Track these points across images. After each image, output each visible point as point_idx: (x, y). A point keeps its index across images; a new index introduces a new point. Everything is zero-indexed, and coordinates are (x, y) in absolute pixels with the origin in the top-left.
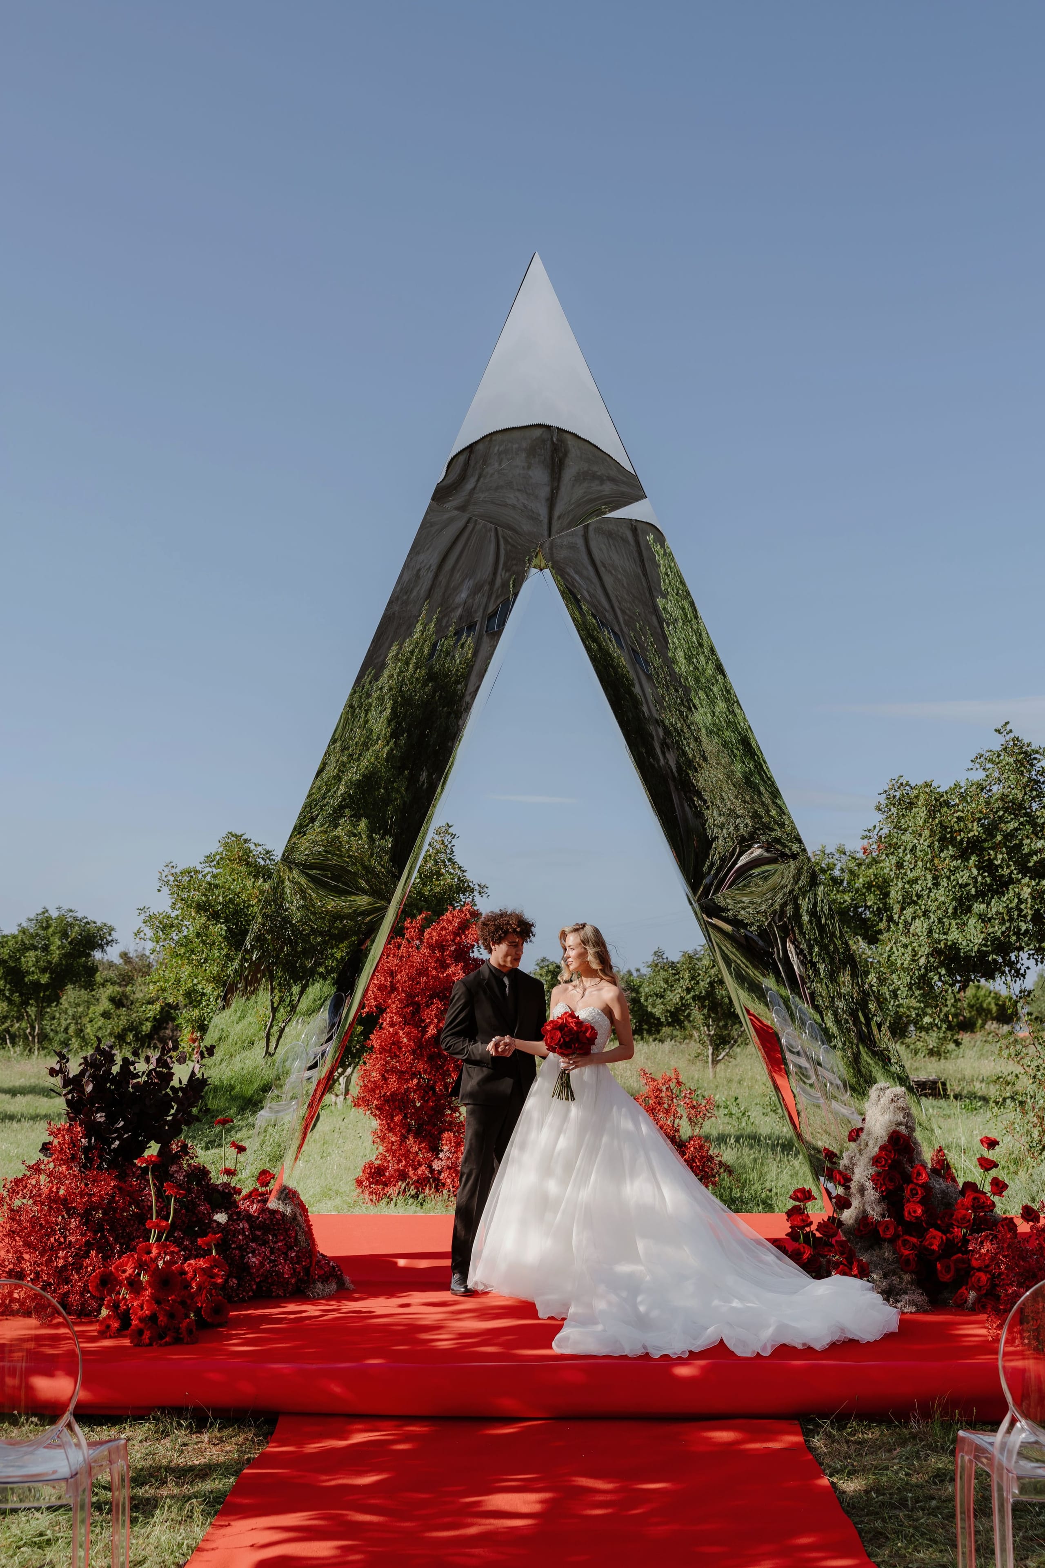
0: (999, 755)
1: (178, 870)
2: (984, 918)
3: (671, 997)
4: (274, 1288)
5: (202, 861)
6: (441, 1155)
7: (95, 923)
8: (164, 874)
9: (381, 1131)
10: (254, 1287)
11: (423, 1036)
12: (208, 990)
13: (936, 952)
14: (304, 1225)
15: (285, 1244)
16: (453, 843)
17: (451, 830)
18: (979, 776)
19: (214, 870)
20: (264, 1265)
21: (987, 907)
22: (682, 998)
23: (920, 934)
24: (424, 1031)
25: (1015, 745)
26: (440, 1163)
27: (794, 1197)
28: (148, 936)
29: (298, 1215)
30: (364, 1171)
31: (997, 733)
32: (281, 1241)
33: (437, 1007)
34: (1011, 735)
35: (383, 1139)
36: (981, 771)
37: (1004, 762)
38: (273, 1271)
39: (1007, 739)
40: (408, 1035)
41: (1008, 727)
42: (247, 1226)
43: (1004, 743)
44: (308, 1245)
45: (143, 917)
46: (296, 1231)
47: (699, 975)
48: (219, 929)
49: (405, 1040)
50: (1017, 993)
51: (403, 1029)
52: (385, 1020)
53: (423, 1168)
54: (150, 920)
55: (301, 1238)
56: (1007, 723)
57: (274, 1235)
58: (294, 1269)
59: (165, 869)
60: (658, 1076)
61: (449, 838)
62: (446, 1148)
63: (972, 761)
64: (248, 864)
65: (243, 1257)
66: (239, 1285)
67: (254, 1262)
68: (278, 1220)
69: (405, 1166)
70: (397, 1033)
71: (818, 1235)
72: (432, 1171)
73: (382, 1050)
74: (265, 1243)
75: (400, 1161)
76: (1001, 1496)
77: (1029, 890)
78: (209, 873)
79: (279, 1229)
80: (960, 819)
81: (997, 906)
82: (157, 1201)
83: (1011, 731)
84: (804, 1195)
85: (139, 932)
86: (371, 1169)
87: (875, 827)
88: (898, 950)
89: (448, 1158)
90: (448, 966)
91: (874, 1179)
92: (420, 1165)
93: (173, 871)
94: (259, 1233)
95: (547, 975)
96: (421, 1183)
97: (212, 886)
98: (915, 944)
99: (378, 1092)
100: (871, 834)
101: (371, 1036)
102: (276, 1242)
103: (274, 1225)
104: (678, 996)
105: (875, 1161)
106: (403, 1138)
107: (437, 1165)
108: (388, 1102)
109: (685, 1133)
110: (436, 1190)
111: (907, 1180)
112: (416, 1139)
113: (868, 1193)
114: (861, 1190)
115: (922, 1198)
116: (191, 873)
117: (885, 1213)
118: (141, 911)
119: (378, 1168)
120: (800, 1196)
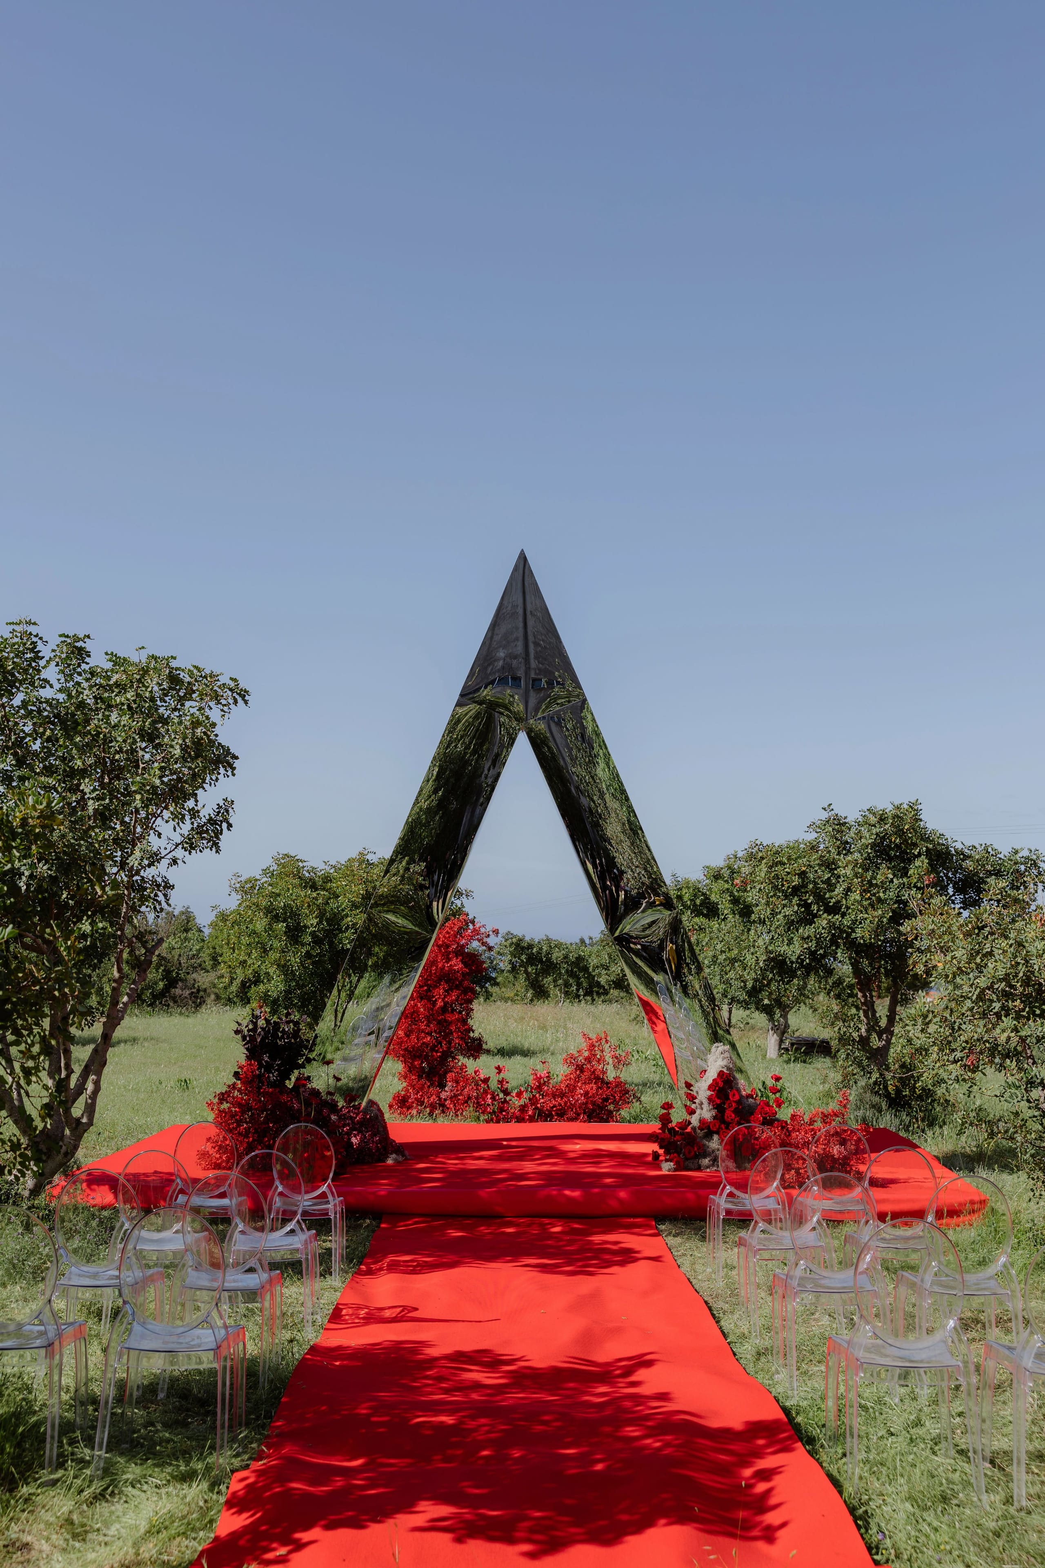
0: (823, 825)
1: (243, 879)
4: (367, 1158)
5: (259, 872)
6: (446, 1088)
9: (404, 1072)
13: (769, 960)
15: (372, 1133)
18: (811, 836)
19: (270, 880)
24: (434, 1003)
25: (835, 818)
26: (445, 1093)
27: (663, 1107)
30: (394, 1099)
31: (823, 810)
32: (370, 1131)
34: (833, 812)
35: (405, 1077)
36: (813, 834)
37: (826, 830)
38: (366, 1149)
39: (830, 814)
40: (424, 1006)
41: (832, 807)
43: (828, 817)
44: (385, 1134)
48: (281, 926)
53: (434, 1097)
56: (831, 804)
58: (378, 1147)
59: (232, 880)
60: (593, 1036)
62: (449, 1084)
63: (808, 826)
64: (300, 877)
66: (347, 1155)
67: (356, 1142)
69: (422, 1096)
70: (416, 1005)
72: (440, 1099)
75: (418, 1092)
78: (266, 882)
80: (788, 873)
81: (809, 931)
83: (833, 809)
84: (669, 1107)
86: (400, 1095)
89: (452, 1091)
91: (710, 1099)
92: (432, 1095)
93: (239, 879)
94: (357, 1127)
95: (511, 946)
96: (433, 1107)
97: (271, 893)
99: (402, 1045)
102: (367, 1132)
103: (365, 1122)
105: (710, 1088)
106: (420, 1077)
107: (443, 1095)
108: (410, 1052)
109: (611, 1075)
110: (443, 1112)
111: (727, 1098)
112: (429, 1078)
113: (706, 1106)
114: (701, 1104)
115: (735, 1109)
116: (252, 881)
117: (715, 1118)
118: (214, 908)
119: (404, 1097)
120: (666, 1106)
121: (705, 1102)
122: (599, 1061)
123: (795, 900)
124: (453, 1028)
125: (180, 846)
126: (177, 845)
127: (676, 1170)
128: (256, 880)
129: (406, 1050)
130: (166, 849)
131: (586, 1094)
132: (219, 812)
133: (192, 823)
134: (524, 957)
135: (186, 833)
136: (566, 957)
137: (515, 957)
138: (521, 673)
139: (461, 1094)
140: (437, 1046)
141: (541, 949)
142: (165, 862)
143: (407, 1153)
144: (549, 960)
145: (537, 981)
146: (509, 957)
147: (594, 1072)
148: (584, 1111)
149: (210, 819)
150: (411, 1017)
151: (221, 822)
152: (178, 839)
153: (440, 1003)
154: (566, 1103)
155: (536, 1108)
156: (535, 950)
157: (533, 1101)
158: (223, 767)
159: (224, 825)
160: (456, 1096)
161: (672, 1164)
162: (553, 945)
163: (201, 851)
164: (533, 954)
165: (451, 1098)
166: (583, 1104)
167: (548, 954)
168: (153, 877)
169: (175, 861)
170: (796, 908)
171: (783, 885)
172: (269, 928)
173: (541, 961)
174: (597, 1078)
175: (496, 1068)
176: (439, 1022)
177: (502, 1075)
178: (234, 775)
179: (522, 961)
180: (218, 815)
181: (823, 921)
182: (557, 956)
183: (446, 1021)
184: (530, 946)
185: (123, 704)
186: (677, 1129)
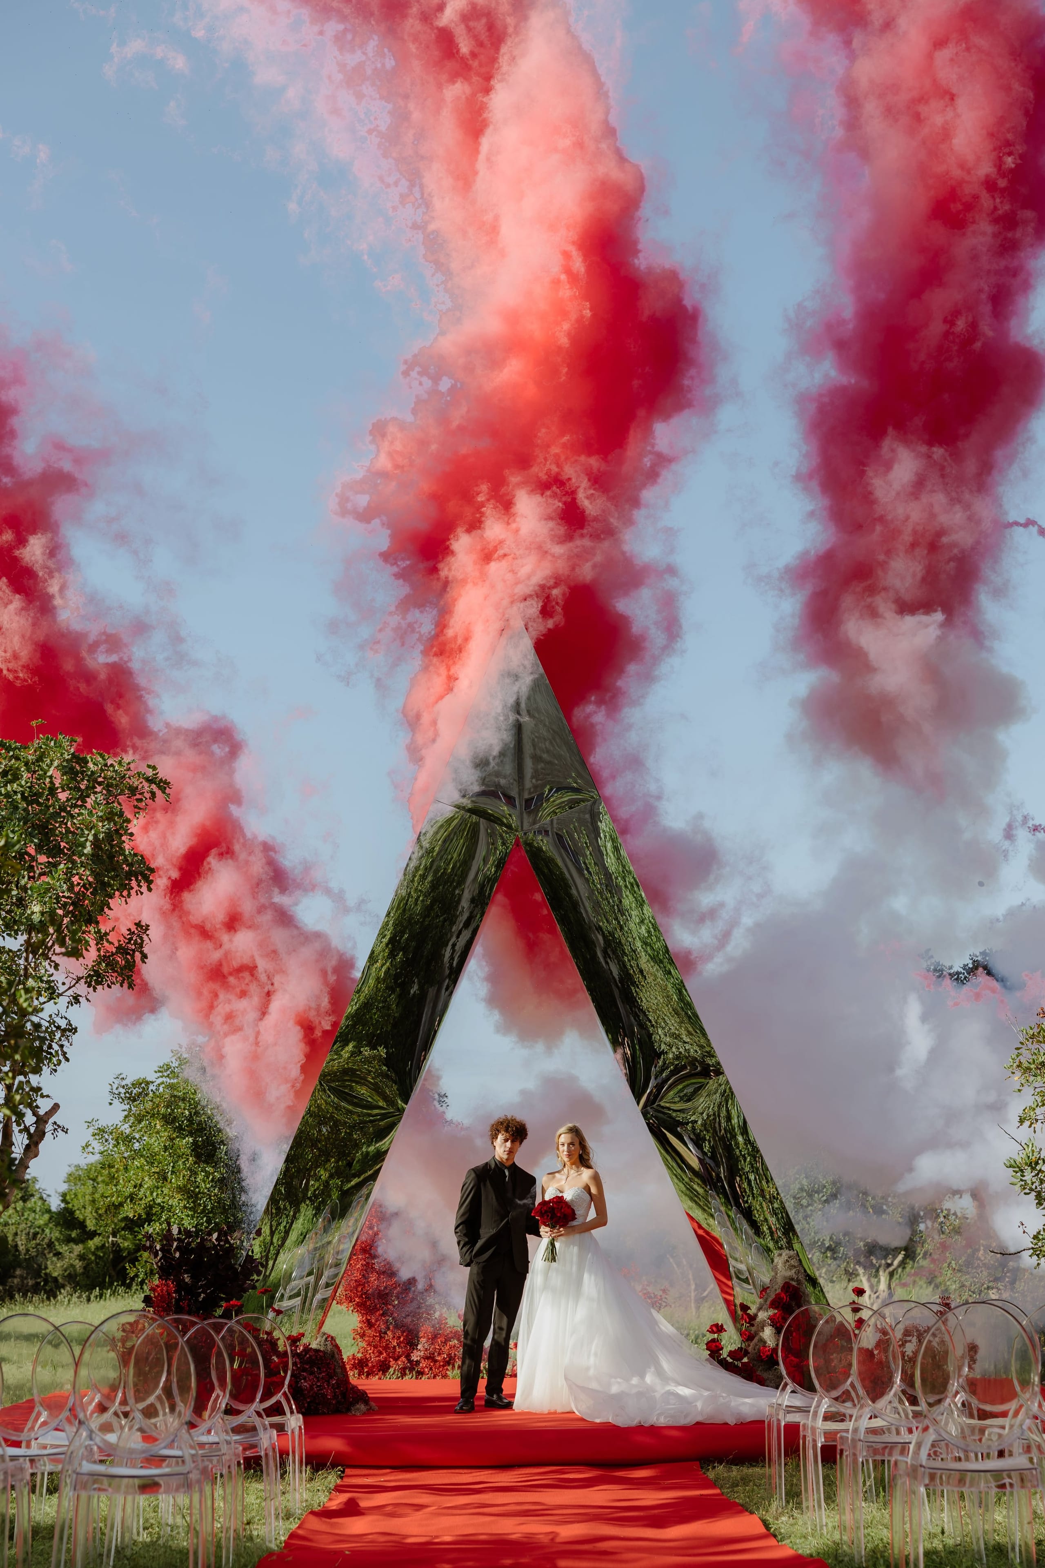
1: (129, 1082)
4: (321, 1406)
5: (157, 1069)
9: (361, 1328)
10: (307, 1404)
12: (174, 1202)
14: (340, 1362)
15: (327, 1375)
19: (168, 1080)
20: (313, 1389)
26: (419, 1353)
27: (711, 1331)
28: (96, 1151)
29: (335, 1354)
32: (324, 1372)
35: (363, 1336)
38: (320, 1393)
42: (298, 1360)
44: (343, 1377)
45: (91, 1130)
46: (334, 1365)
53: (403, 1359)
54: (99, 1133)
55: (339, 1370)
57: (318, 1368)
58: (335, 1393)
59: (115, 1081)
62: (423, 1340)
65: (297, 1382)
67: (305, 1386)
68: (320, 1356)
69: (386, 1358)
71: (728, 1359)
74: (312, 1373)
75: (381, 1353)
78: (163, 1083)
79: (321, 1363)
84: (718, 1328)
85: (87, 1146)
86: (355, 1360)
89: (426, 1350)
91: (772, 1318)
92: (399, 1357)
93: (124, 1083)
94: (307, 1366)
99: (360, 1289)
102: (320, 1373)
103: (317, 1360)
105: (773, 1303)
116: (143, 1084)
118: (89, 1123)
120: (714, 1329)
125: (83, 981)
126: (79, 979)
128: (148, 1083)
130: (64, 984)
132: (131, 939)
133: (99, 950)
135: (90, 964)
138: (514, 793)
142: (63, 1001)
149: (119, 948)
151: (134, 951)
152: (83, 973)
158: (137, 880)
159: (138, 955)
163: (109, 987)
168: (50, 1016)
169: (76, 999)
178: (150, 890)
180: (129, 943)
185: (15, 793)
186: (729, 1360)
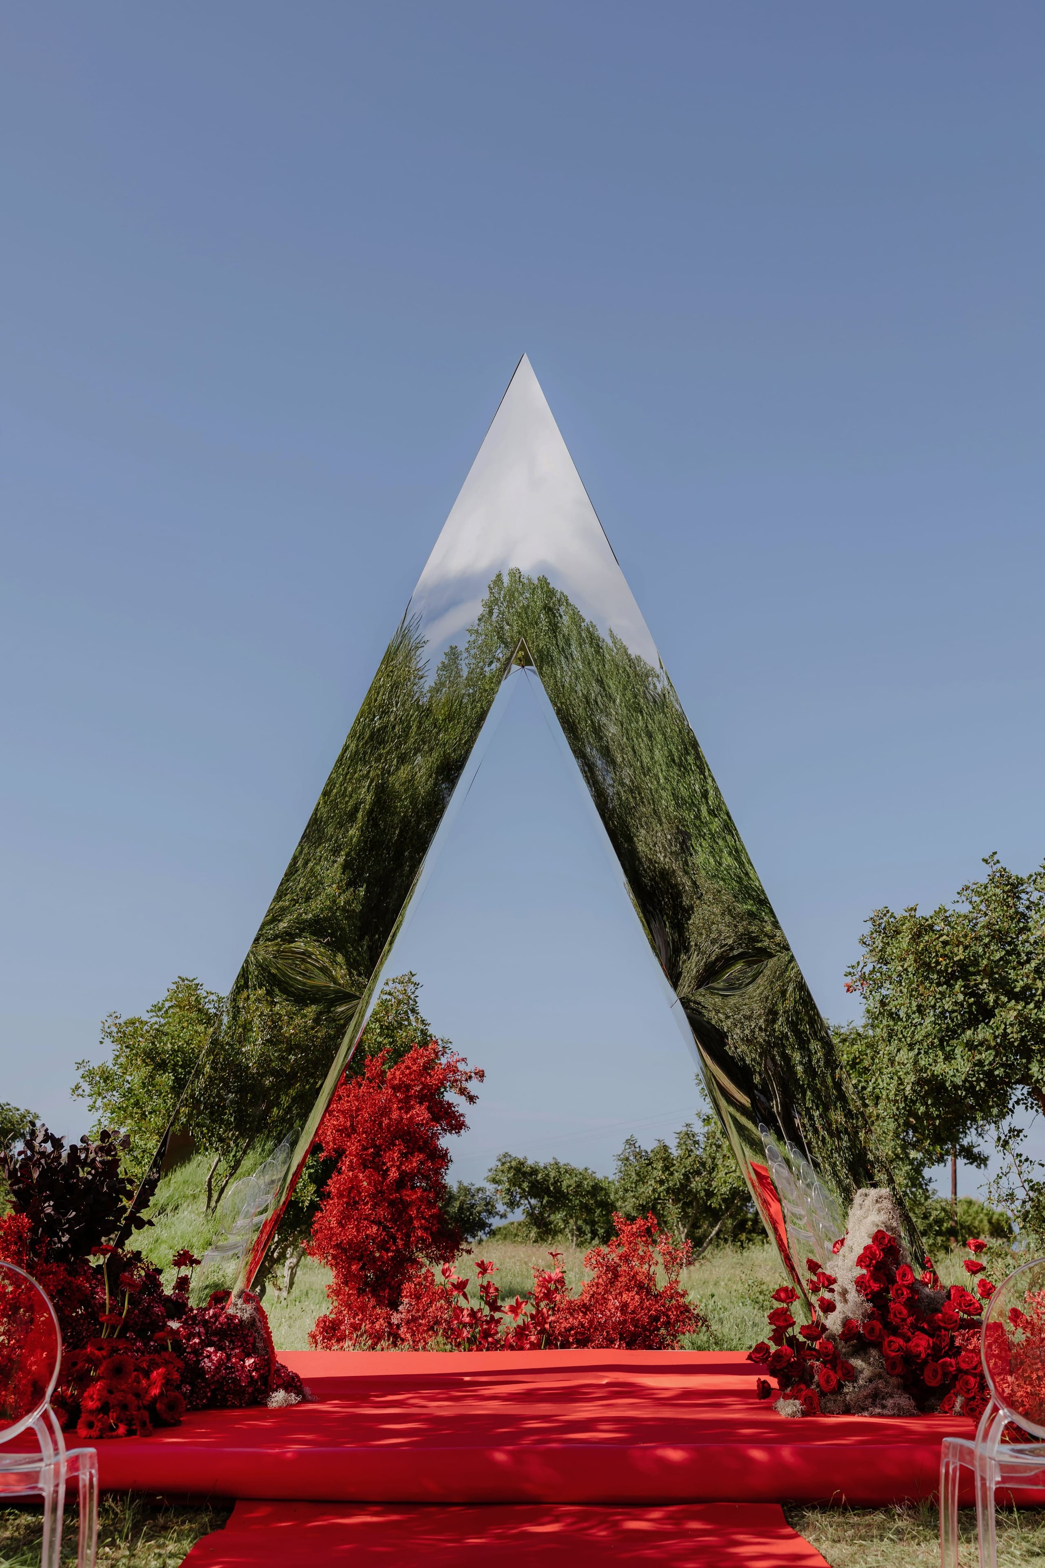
0: (986, 887)
1: (121, 1021)
2: (970, 1046)
3: (642, 1190)
4: (230, 1397)
5: (150, 1008)
6: (400, 1308)
7: (18, 1110)
8: (106, 1026)
9: (337, 1283)
10: (209, 1394)
11: (385, 1179)
13: (920, 1082)
14: (263, 1332)
15: (243, 1351)
16: (416, 993)
17: (413, 979)
18: (965, 908)
19: (162, 1020)
20: (220, 1371)
21: (974, 1034)
22: (654, 1190)
23: (906, 1062)
24: (386, 1173)
25: (1002, 876)
26: (399, 1316)
27: (777, 1297)
28: (86, 1093)
29: (257, 1320)
30: (317, 1325)
31: (984, 864)
32: (238, 1347)
33: (399, 1150)
34: (998, 866)
35: (337, 1293)
36: (967, 904)
37: (991, 893)
38: (230, 1379)
39: (994, 869)
40: (368, 1178)
41: (996, 858)
42: (202, 1330)
43: (990, 873)
44: (267, 1354)
45: (81, 1071)
46: (255, 1337)
47: (674, 1165)
48: (166, 1079)
49: (365, 1183)
50: (1006, 1132)
51: (363, 1173)
52: (345, 1165)
53: (381, 1321)
54: (89, 1076)
55: (260, 1345)
56: (995, 853)
57: (230, 1342)
59: (108, 1019)
61: (411, 987)
62: (406, 1300)
63: (958, 893)
64: (199, 1010)
65: (198, 1362)
66: (192, 1391)
67: (210, 1367)
68: (236, 1325)
69: (362, 1320)
70: (357, 1177)
72: (390, 1325)
73: (340, 1195)
74: (221, 1349)
75: (356, 1315)
76: (984, 1485)
77: (1016, 1013)
78: (156, 1022)
79: (236, 1335)
80: (946, 943)
81: (983, 1033)
82: (110, 1300)
83: (998, 862)
84: (787, 1296)
85: (77, 1087)
86: (325, 1322)
87: (858, 963)
88: (883, 1081)
89: (409, 1311)
90: (412, 1107)
91: (860, 1282)
92: (377, 1319)
93: (117, 1021)
94: (216, 1339)
95: (508, 1172)
96: (377, 1338)
97: (160, 1033)
98: (901, 1073)
99: (334, 1239)
100: (854, 971)
101: (330, 1182)
103: (231, 1330)
104: (651, 1188)
105: (860, 1261)
106: (361, 1292)
107: (395, 1319)
108: (345, 1251)
109: (662, 1282)
110: (395, 1345)
111: (892, 1281)
112: (375, 1293)
113: (853, 1296)
114: (844, 1293)
115: (908, 1299)
116: (136, 1023)
117: (870, 1316)
118: (79, 1065)
119: (333, 1322)
120: (783, 1295)
121: (852, 1288)
122: (642, 1259)
123: (959, 985)
124: (413, 1213)
127: (804, 1414)
128: (141, 1023)
129: (338, 1246)
131: (624, 1307)
134: (525, 1185)
136: (579, 1185)
137: (514, 1185)
139: (423, 1317)
140: (387, 1242)
141: (547, 1175)
143: (307, 1390)
144: (558, 1190)
145: (543, 1218)
146: (507, 1185)
147: (634, 1277)
148: (621, 1335)
150: (349, 1196)
153: (394, 1174)
154: (591, 1322)
155: (543, 1331)
156: (539, 1177)
157: (538, 1318)
160: (414, 1319)
161: (797, 1402)
162: (562, 1171)
164: (537, 1181)
165: (408, 1322)
166: (620, 1323)
167: (555, 1182)
170: (961, 997)
171: (938, 963)
172: (149, 1083)
173: (547, 1191)
174: (641, 1287)
175: (478, 1265)
176: (392, 1203)
177: (487, 1277)
179: (524, 1190)
181: (1009, 1014)
182: (567, 1183)
183: (402, 1200)
184: (534, 1171)
186: (801, 1339)
